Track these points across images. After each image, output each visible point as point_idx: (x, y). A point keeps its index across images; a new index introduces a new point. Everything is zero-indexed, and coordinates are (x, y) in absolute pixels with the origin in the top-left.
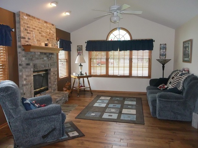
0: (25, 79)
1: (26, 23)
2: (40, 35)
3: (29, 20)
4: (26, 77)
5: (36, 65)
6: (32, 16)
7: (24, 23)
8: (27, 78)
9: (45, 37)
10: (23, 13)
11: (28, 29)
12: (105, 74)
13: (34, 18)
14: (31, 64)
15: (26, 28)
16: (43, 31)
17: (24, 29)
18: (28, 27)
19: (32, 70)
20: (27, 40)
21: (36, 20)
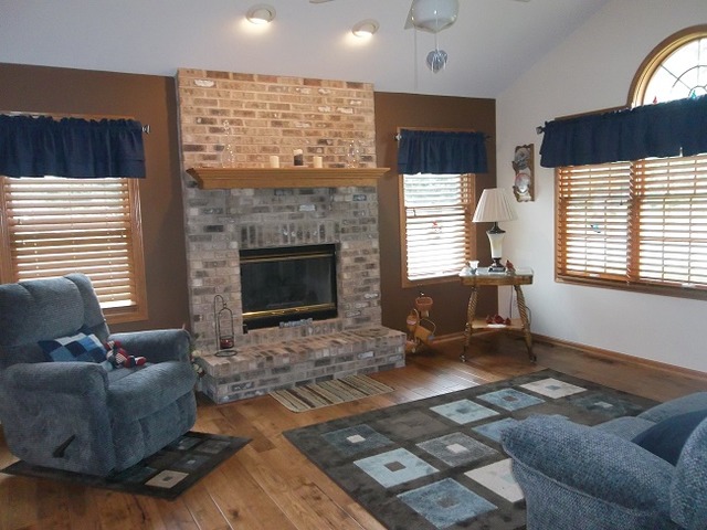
0: (200, 274)
1: (206, 102)
2: (280, 129)
3: (222, 91)
4: (206, 266)
5: (252, 229)
6: (235, 74)
7: (197, 101)
8: (209, 270)
9: (308, 134)
10: (191, 72)
11: (218, 118)
12: (624, 273)
13: (250, 77)
14: (231, 228)
15: (210, 117)
16: (294, 116)
17: (199, 121)
18: (215, 112)
19: (235, 245)
20: (209, 151)
21: (257, 83)
